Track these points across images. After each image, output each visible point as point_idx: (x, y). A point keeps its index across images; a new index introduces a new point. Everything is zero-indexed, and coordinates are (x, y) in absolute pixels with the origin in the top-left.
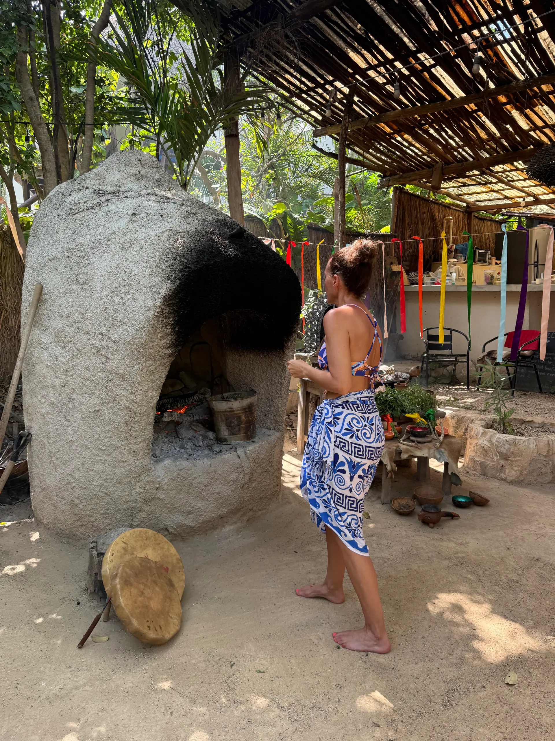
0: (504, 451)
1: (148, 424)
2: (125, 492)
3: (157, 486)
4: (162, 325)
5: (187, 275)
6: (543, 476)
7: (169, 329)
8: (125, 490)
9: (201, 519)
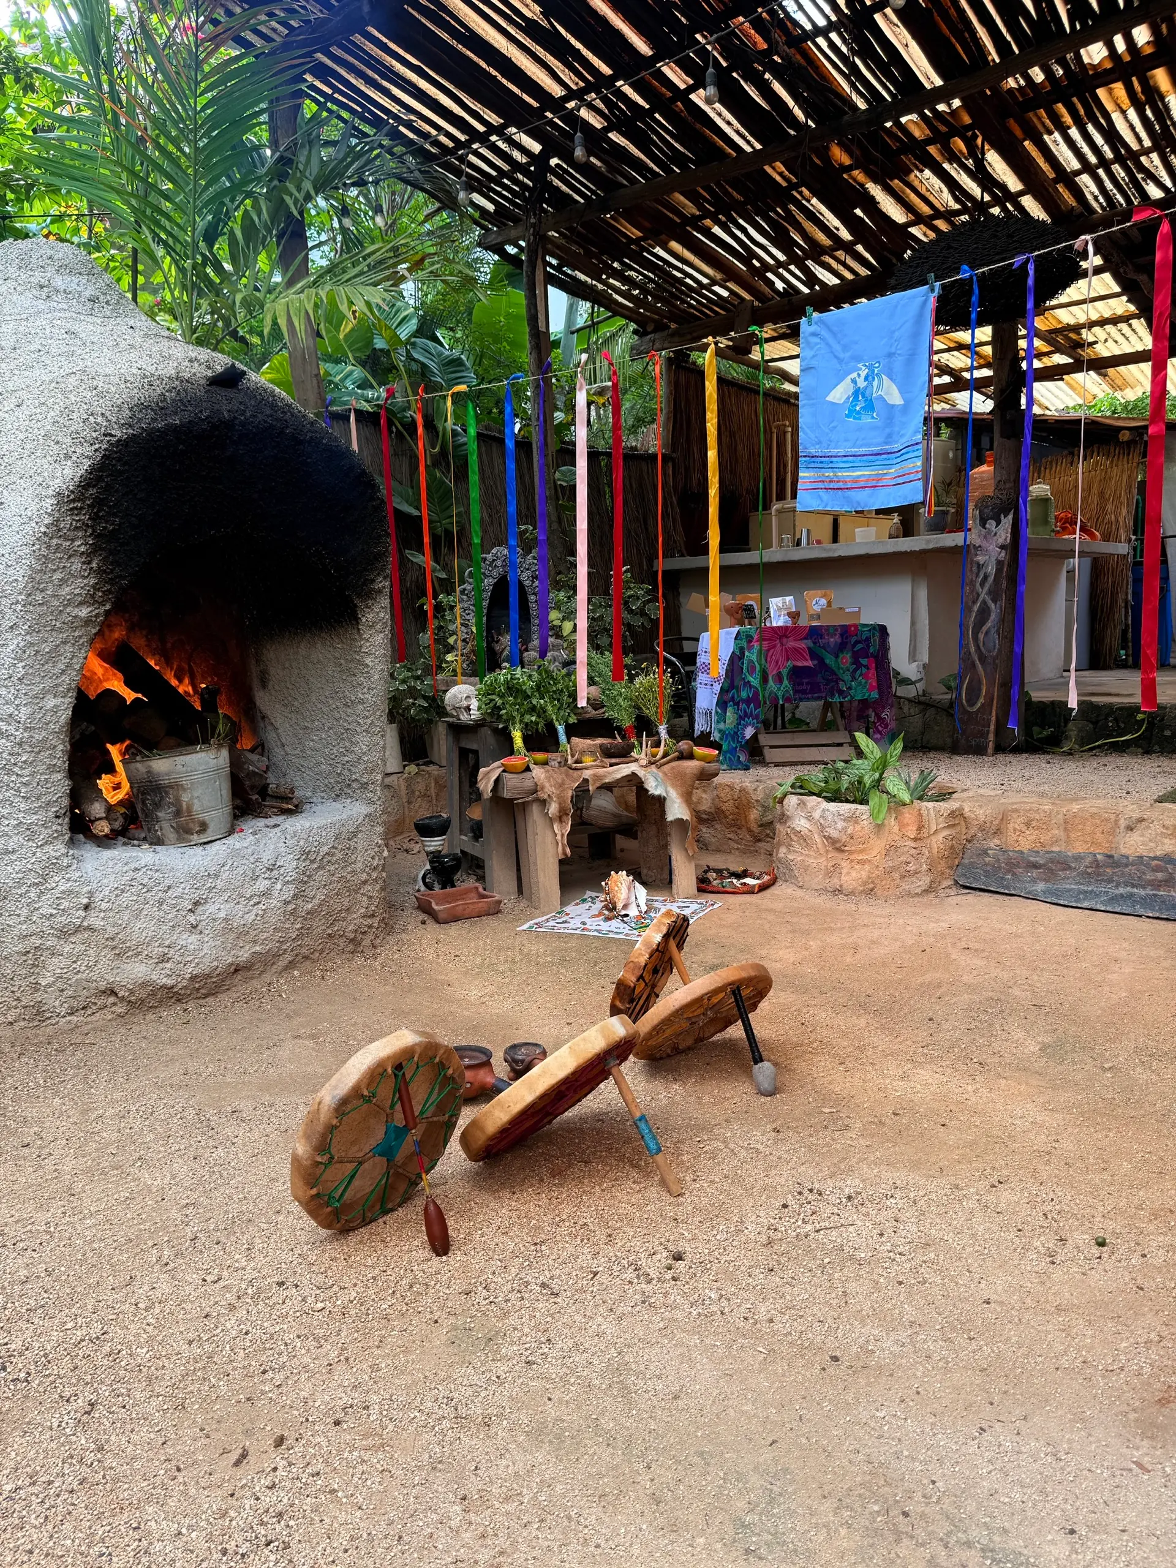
0: (835, 834)
1: (52, 769)
2: (18, 915)
3: (85, 901)
4: (59, 555)
5: (105, 450)
6: (914, 879)
7: (77, 565)
8: (18, 912)
9: (189, 970)
